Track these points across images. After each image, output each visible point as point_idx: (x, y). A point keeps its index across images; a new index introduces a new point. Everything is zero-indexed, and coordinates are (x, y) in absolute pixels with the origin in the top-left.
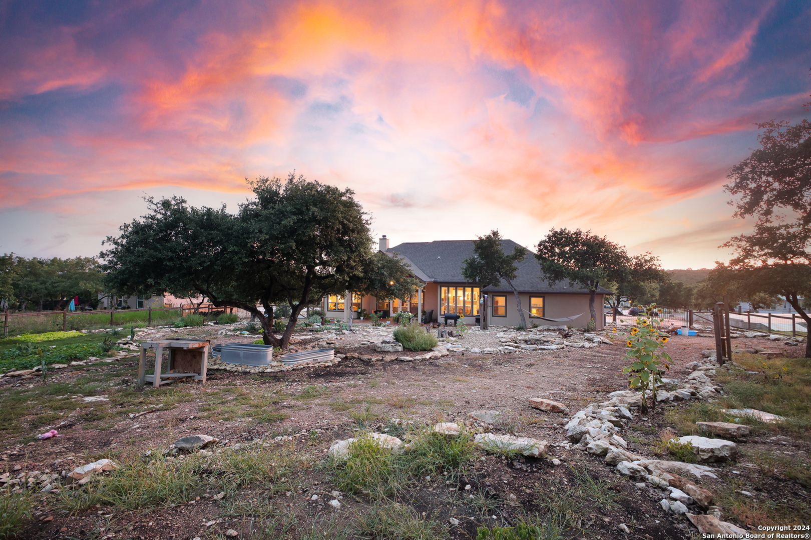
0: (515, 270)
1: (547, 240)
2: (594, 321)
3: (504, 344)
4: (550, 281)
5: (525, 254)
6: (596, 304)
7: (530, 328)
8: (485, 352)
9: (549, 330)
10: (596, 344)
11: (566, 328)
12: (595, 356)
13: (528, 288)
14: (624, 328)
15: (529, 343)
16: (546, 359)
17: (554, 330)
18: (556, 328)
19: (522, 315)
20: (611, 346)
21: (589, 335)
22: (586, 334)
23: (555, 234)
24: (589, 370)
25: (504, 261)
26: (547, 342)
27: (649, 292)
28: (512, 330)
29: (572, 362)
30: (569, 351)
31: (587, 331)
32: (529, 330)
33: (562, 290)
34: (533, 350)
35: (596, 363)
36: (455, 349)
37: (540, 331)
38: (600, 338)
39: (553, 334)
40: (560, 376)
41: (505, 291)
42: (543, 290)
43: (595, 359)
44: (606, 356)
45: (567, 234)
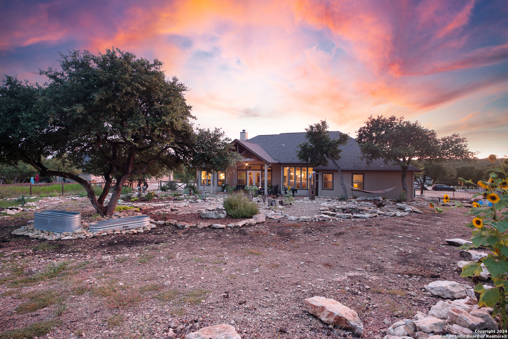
0: (340, 152)
1: (366, 126)
2: (405, 193)
3: (322, 212)
4: (368, 160)
5: (348, 139)
6: (407, 179)
7: (350, 199)
8: (300, 220)
9: (366, 200)
10: (407, 213)
11: (381, 199)
12: (406, 225)
13: (351, 167)
14: (431, 199)
15: (345, 211)
16: (357, 227)
17: (371, 200)
18: (372, 198)
19: (344, 189)
20: (421, 215)
21: (401, 205)
22: (398, 204)
23: (373, 121)
24: (399, 242)
25: (330, 145)
26: (362, 210)
27: (449, 173)
28: (335, 200)
29: (382, 231)
30: (381, 220)
31: (399, 201)
32: (349, 200)
33: (379, 169)
34: (347, 218)
35: (407, 232)
36: (273, 217)
37: (358, 201)
38: (411, 208)
39: (369, 203)
40: (367, 248)
41: (332, 169)
42: (364, 168)
43: (407, 228)
44: (417, 224)
45: (383, 120)
